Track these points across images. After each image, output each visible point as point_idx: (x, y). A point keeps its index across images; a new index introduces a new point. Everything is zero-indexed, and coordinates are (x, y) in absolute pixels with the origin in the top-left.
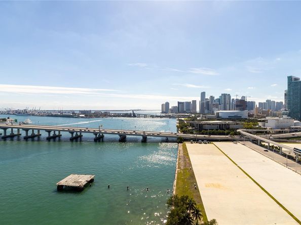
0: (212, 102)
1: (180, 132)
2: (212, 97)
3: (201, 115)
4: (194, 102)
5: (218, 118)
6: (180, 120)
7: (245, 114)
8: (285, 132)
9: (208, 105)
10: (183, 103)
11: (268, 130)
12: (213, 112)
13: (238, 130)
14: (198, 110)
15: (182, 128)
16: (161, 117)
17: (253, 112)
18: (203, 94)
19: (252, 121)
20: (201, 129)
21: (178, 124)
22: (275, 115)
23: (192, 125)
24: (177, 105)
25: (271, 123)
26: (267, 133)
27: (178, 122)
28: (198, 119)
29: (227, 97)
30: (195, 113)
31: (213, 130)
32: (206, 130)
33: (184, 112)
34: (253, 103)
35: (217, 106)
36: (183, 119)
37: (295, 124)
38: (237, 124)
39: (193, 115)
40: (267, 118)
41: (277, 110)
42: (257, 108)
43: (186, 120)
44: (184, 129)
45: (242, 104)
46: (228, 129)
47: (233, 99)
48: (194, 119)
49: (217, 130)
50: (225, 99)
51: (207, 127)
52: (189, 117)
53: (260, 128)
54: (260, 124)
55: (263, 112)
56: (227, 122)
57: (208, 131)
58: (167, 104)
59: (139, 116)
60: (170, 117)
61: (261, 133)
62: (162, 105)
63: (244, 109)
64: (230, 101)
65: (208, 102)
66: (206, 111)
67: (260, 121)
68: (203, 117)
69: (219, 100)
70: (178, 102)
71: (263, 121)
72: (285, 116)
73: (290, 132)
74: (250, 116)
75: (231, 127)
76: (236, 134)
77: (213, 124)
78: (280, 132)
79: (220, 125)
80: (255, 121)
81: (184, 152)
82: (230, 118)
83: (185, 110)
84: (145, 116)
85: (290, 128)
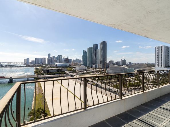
0: (54, 59)
1: (36, 75)
2: (54, 57)
3: (48, 65)
4: (45, 58)
5: (57, 66)
6: (36, 68)
7: (68, 64)
8: (82, 71)
9: (51, 60)
10: (38, 59)
11: (76, 71)
12: (54, 64)
13: (65, 72)
14: (47, 62)
15: (37, 72)
16: (23, 67)
17: (71, 64)
18: (49, 55)
19: (71, 67)
20: (48, 72)
21: (35, 71)
22: (79, 65)
23: (43, 71)
24: (34, 60)
25: (77, 68)
26: (76, 72)
27: (35, 69)
28: (47, 67)
29: (61, 57)
30: (45, 64)
31: (54, 72)
32: (50, 72)
33: (39, 64)
34: (71, 60)
35: (56, 61)
36: (38, 67)
37: (85, 68)
38: (65, 69)
39: (44, 65)
40: (76, 66)
41: (79, 63)
42: (73, 62)
43: (40, 68)
44: (39, 73)
45: (67, 60)
46: (61, 71)
47: (63, 58)
48: (44, 67)
49: (56, 72)
50: (60, 58)
51: (51, 71)
52: (41, 66)
53: (74, 70)
54: (74, 68)
55: (75, 64)
56: (61, 68)
57: (52, 73)
58: (28, 59)
59: (6, 66)
60: (30, 66)
61: (74, 72)
62: (25, 60)
63: (68, 62)
64: (62, 59)
65: (52, 59)
66: (51, 63)
67: (74, 67)
68: (49, 66)
69: (57, 58)
70: (35, 58)
71: (75, 67)
72: (82, 65)
73: (84, 71)
74: (70, 65)
75: (62, 70)
76: (64, 73)
77: (54, 70)
78: (80, 72)
79: (57, 70)
80: (72, 68)
81: (39, 85)
82: (62, 67)
83: (39, 62)
84: (11, 66)
85: (83, 70)
